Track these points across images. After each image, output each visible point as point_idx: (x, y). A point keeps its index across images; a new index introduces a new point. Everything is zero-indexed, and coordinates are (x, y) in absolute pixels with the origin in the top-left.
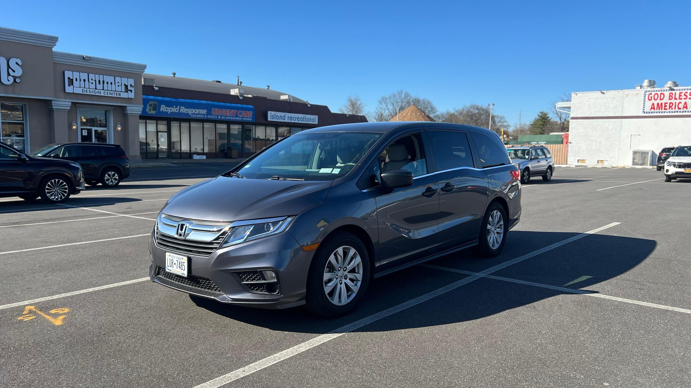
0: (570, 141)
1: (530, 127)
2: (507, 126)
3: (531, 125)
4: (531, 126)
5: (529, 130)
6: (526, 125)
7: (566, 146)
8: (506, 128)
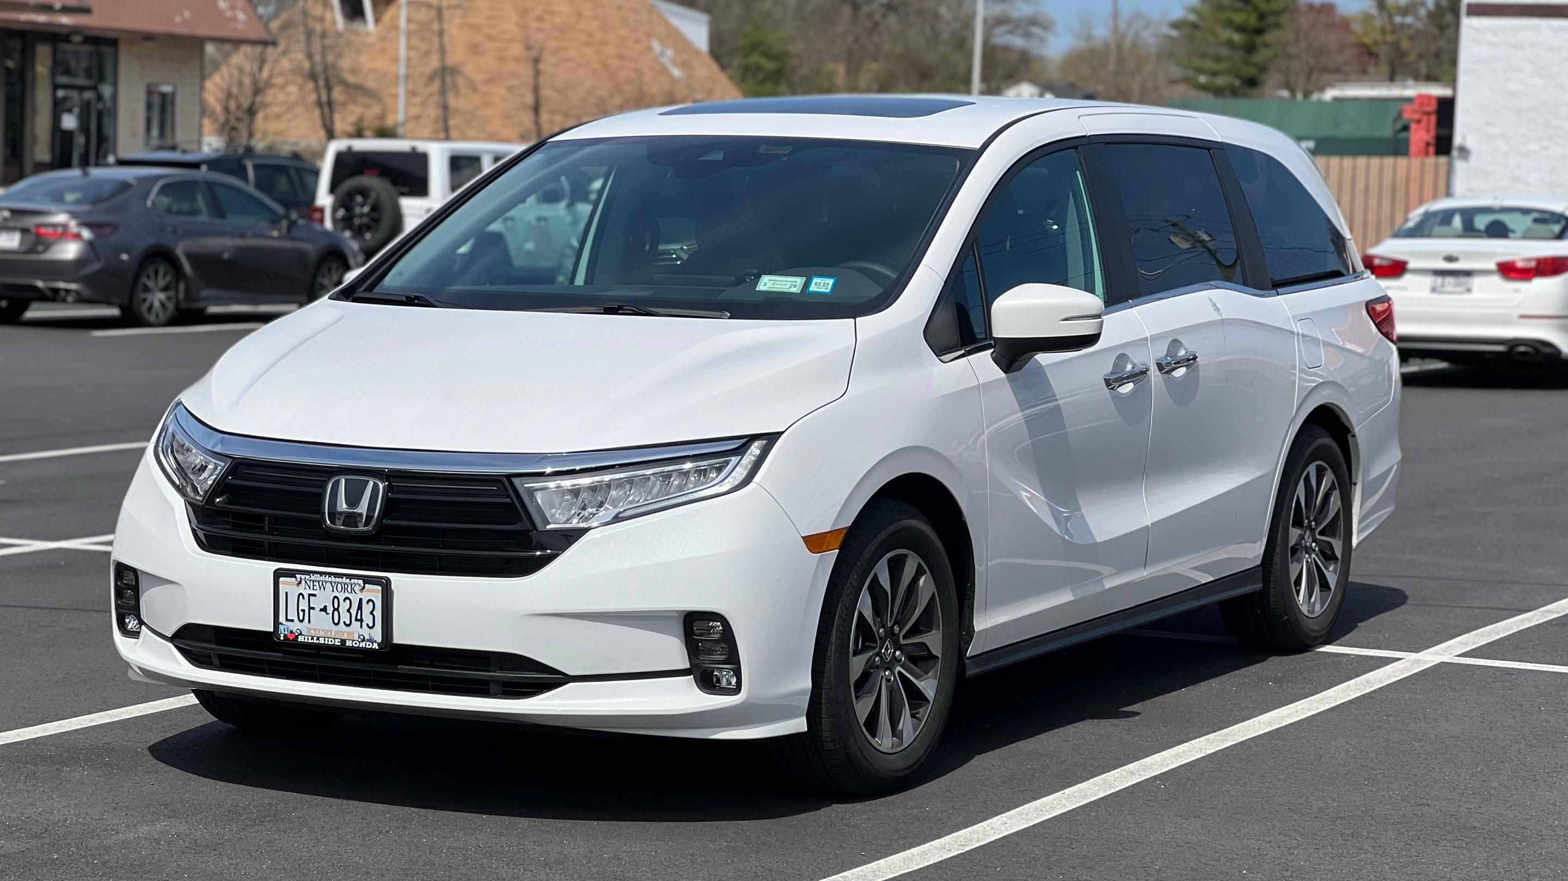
0: (1464, 138)
1: (1171, 39)
2: (1034, 21)
3: (1176, 25)
4: (1174, 33)
5: (1167, 53)
6: (1147, 25)
7: (1443, 171)
8: (1028, 35)
